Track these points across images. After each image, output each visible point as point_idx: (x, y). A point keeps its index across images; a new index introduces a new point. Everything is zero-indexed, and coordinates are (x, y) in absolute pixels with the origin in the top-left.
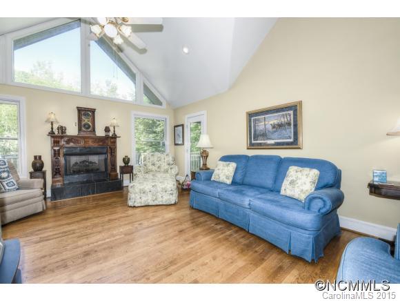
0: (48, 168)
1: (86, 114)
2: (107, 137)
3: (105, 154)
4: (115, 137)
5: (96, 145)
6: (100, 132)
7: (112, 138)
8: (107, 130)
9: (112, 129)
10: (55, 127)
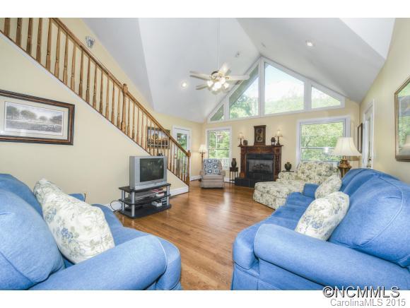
0: (239, 165)
1: (260, 130)
2: (273, 146)
3: (273, 159)
4: (279, 146)
5: (264, 152)
6: (268, 143)
7: (277, 146)
8: (273, 140)
9: (276, 139)
10: (242, 141)
